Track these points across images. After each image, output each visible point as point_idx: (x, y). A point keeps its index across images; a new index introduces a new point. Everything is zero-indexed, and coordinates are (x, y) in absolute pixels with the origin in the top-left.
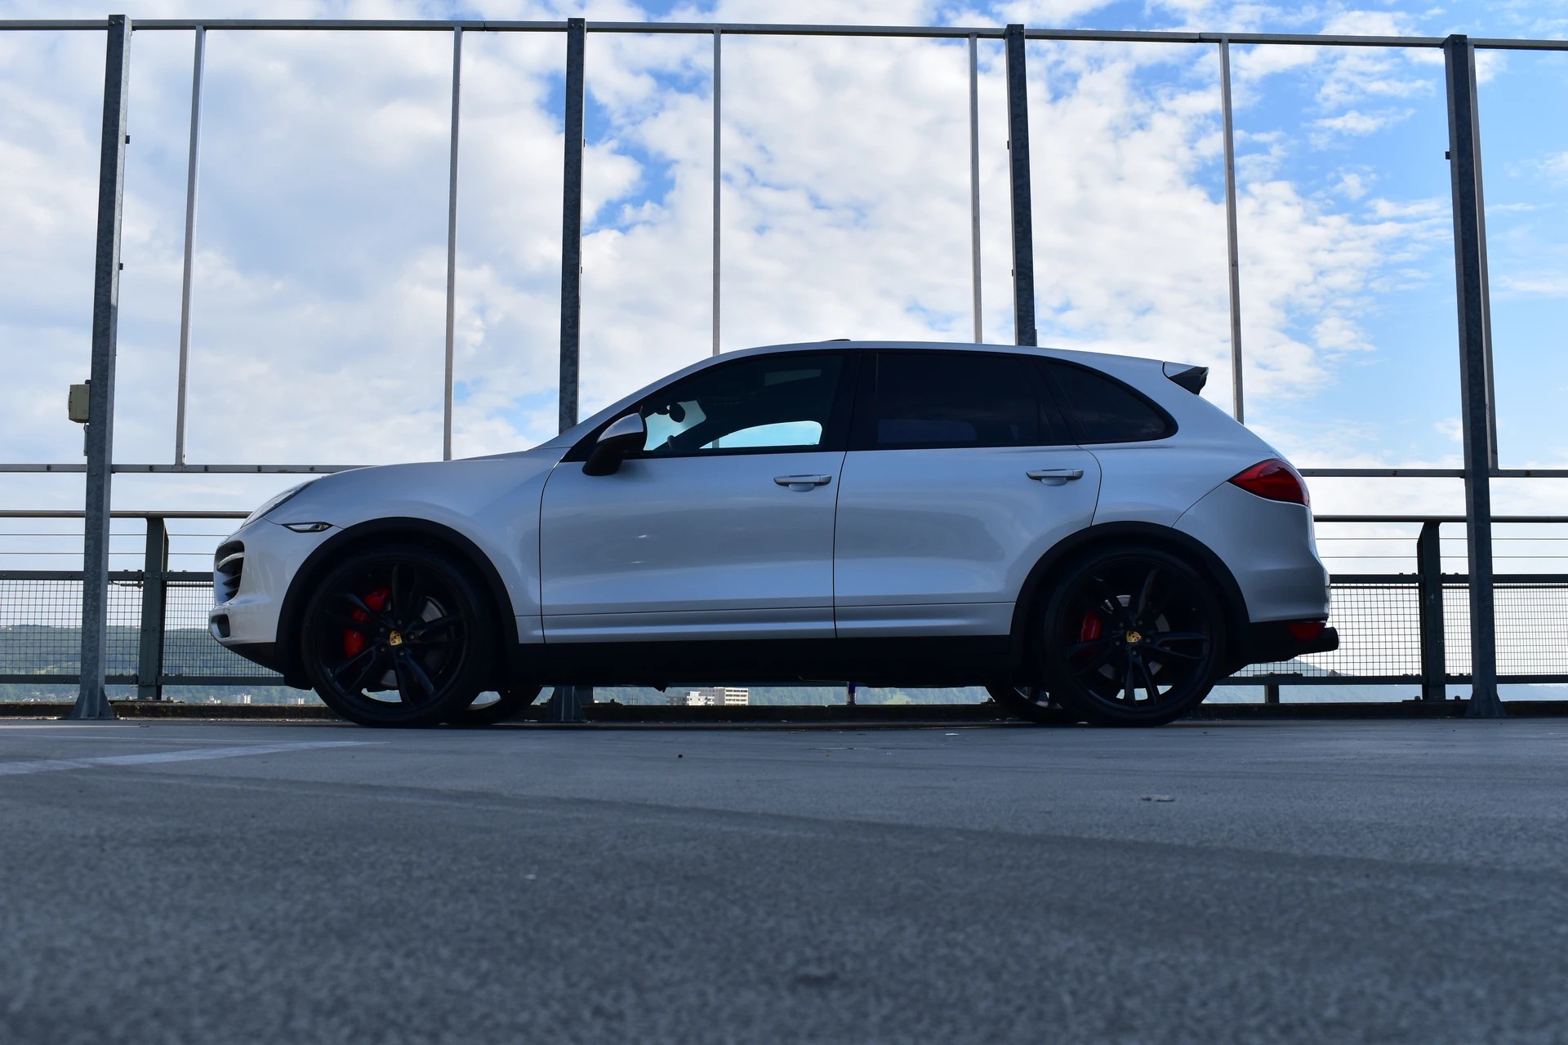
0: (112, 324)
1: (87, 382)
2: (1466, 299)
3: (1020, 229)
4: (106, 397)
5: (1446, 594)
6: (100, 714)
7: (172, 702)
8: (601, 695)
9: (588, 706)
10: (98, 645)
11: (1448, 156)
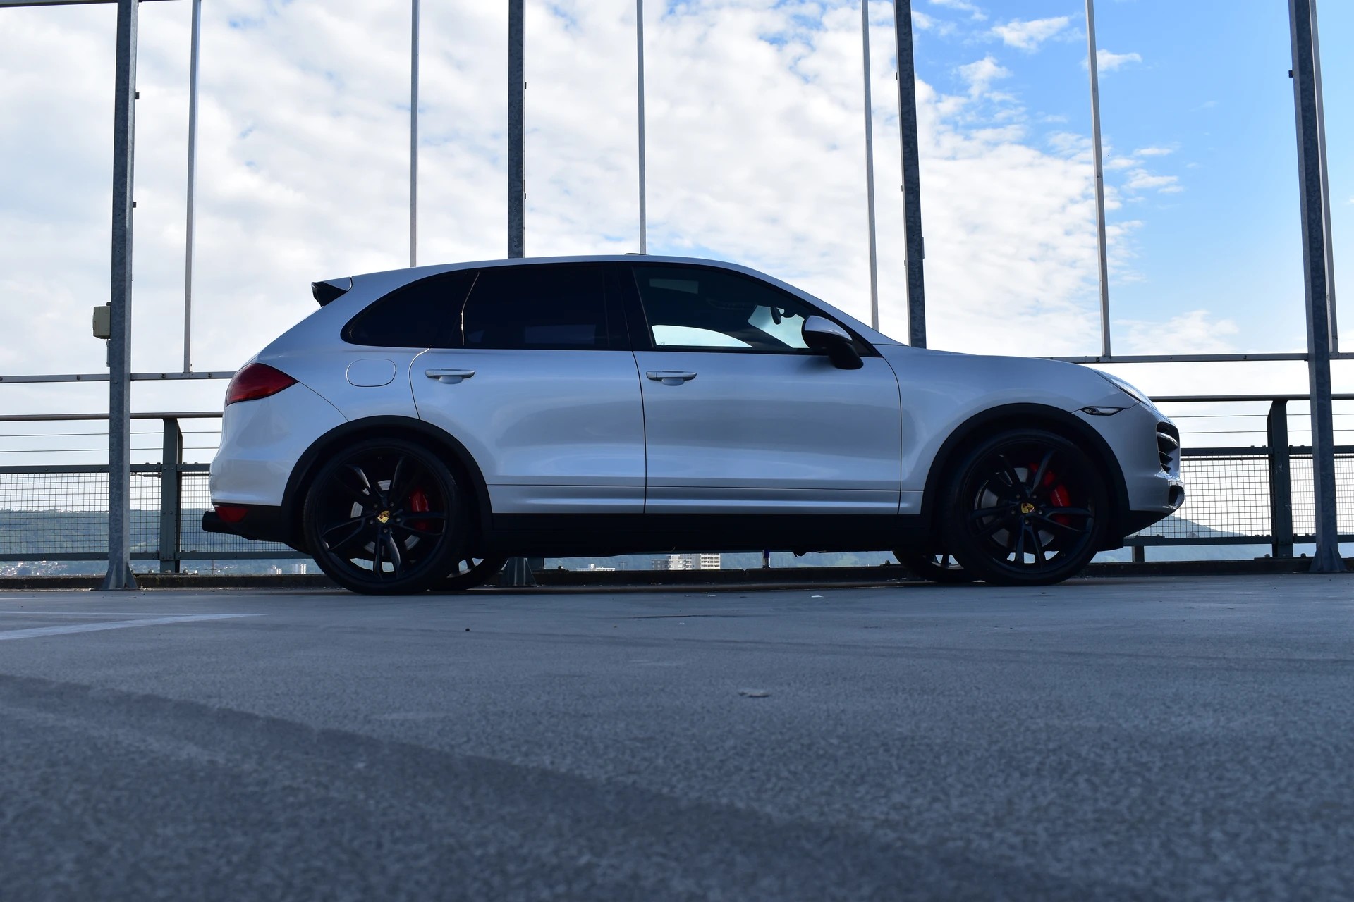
0: (127, 254)
1: (108, 304)
2: (1308, 201)
3: (908, 150)
4: (124, 316)
5: (1293, 463)
6: (126, 585)
7: (187, 574)
8: (551, 564)
9: (538, 573)
10: (122, 527)
11: (1291, 74)
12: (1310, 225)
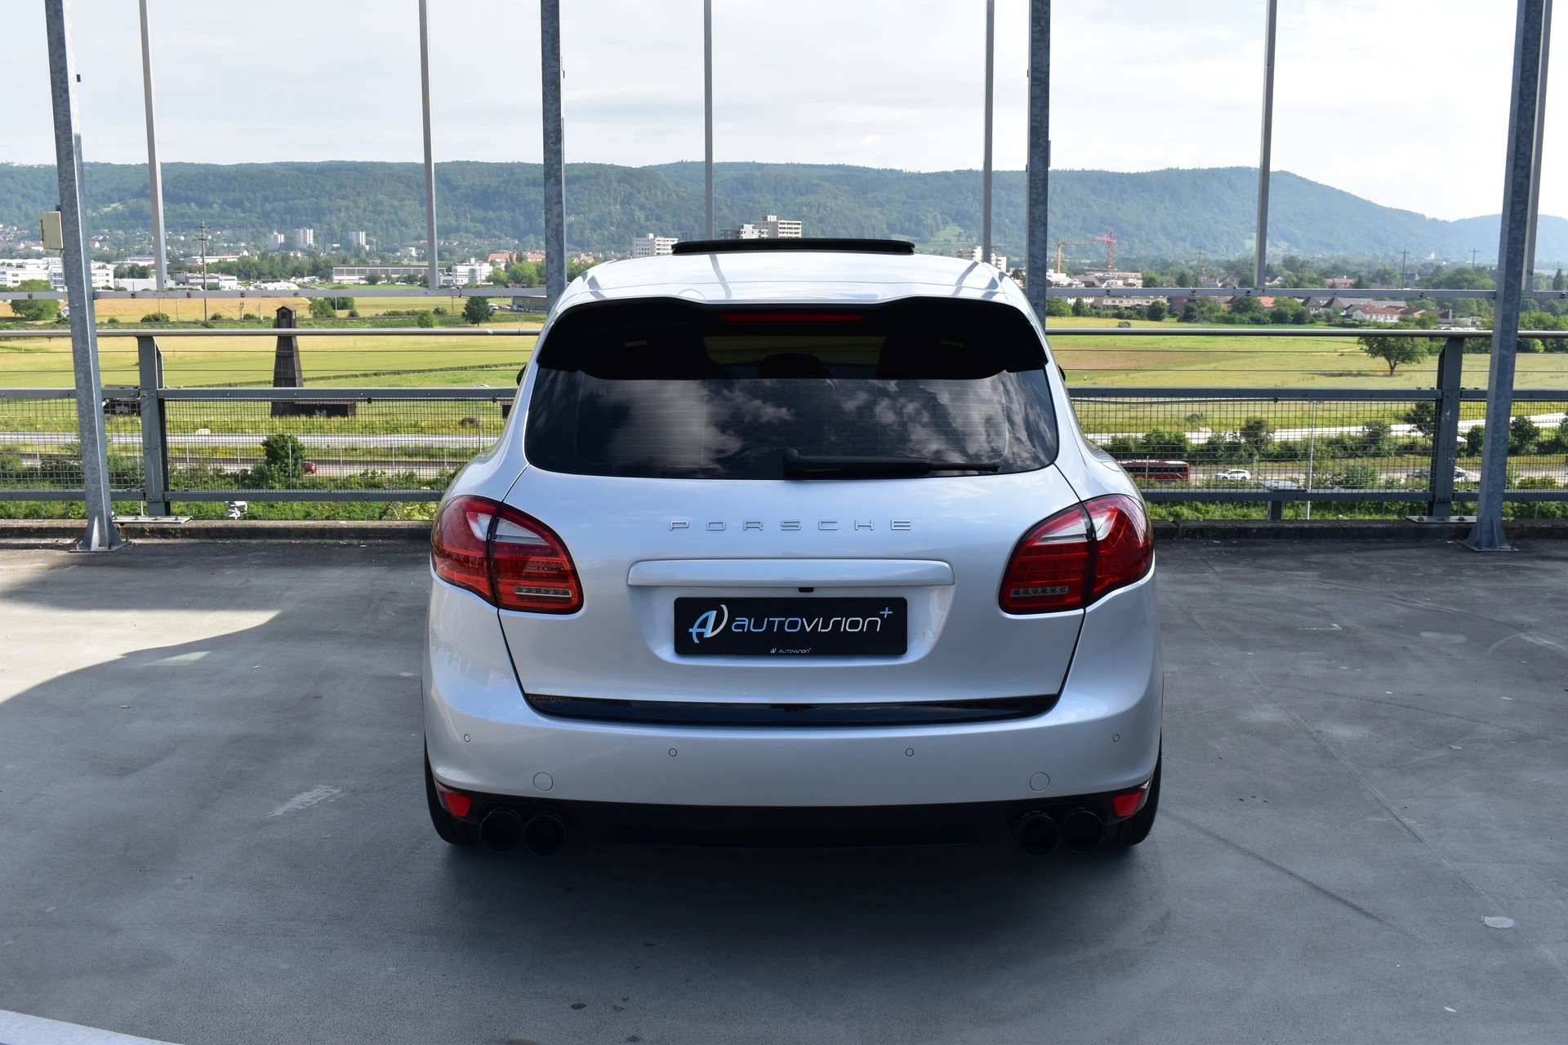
3: (1038, 28)
5: (1463, 409)
7: (180, 523)
12: (1518, 137)
